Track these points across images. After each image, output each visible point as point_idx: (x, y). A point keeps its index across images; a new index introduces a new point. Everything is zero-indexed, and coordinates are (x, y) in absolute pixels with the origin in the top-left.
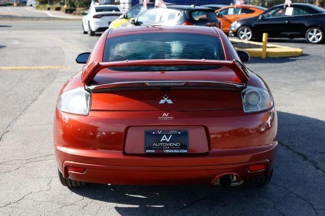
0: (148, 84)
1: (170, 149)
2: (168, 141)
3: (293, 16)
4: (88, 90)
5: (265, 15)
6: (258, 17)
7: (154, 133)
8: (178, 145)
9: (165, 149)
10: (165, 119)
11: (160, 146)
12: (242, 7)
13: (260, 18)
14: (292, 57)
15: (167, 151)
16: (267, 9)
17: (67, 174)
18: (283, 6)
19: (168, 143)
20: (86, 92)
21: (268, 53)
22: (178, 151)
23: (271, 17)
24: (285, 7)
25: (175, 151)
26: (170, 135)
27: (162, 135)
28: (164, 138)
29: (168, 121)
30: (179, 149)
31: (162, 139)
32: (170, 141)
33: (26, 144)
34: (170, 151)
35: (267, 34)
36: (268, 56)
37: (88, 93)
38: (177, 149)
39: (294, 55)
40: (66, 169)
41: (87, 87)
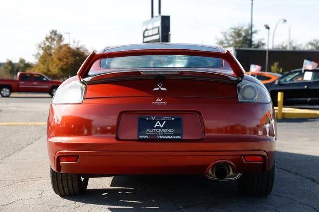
0: (142, 73)
1: (164, 135)
2: (162, 127)
3: (312, 81)
4: (83, 83)
5: (282, 81)
6: (274, 82)
7: (147, 119)
8: (172, 130)
9: (159, 135)
10: (159, 104)
11: (154, 132)
12: (257, 74)
13: (276, 83)
14: (311, 118)
15: (161, 137)
16: (280, 76)
17: (59, 167)
18: (301, 71)
19: (162, 129)
20: (81, 84)
21: (284, 114)
22: (172, 137)
23: (288, 82)
24: (303, 72)
25: (169, 137)
26: (163, 121)
27: (155, 121)
28: (158, 124)
29: (162, 105)
30: (173, 135)
31: (156, 125)
32: (164, 127)
33: (19, 170)
34: (163, 137)
35: (283, 93)
36: (285, 117)
37: (84, 86)
38: (170, 135)
39: (313, 117)
40: (58, 160)
41: (82, 80)
